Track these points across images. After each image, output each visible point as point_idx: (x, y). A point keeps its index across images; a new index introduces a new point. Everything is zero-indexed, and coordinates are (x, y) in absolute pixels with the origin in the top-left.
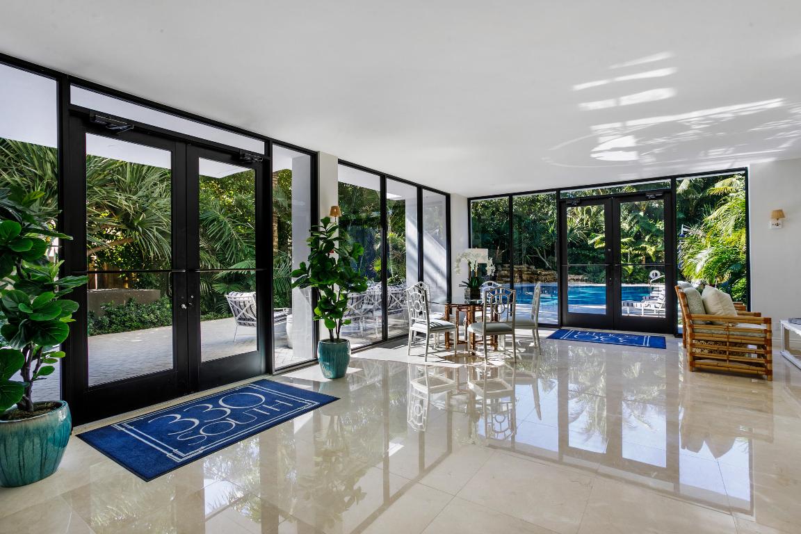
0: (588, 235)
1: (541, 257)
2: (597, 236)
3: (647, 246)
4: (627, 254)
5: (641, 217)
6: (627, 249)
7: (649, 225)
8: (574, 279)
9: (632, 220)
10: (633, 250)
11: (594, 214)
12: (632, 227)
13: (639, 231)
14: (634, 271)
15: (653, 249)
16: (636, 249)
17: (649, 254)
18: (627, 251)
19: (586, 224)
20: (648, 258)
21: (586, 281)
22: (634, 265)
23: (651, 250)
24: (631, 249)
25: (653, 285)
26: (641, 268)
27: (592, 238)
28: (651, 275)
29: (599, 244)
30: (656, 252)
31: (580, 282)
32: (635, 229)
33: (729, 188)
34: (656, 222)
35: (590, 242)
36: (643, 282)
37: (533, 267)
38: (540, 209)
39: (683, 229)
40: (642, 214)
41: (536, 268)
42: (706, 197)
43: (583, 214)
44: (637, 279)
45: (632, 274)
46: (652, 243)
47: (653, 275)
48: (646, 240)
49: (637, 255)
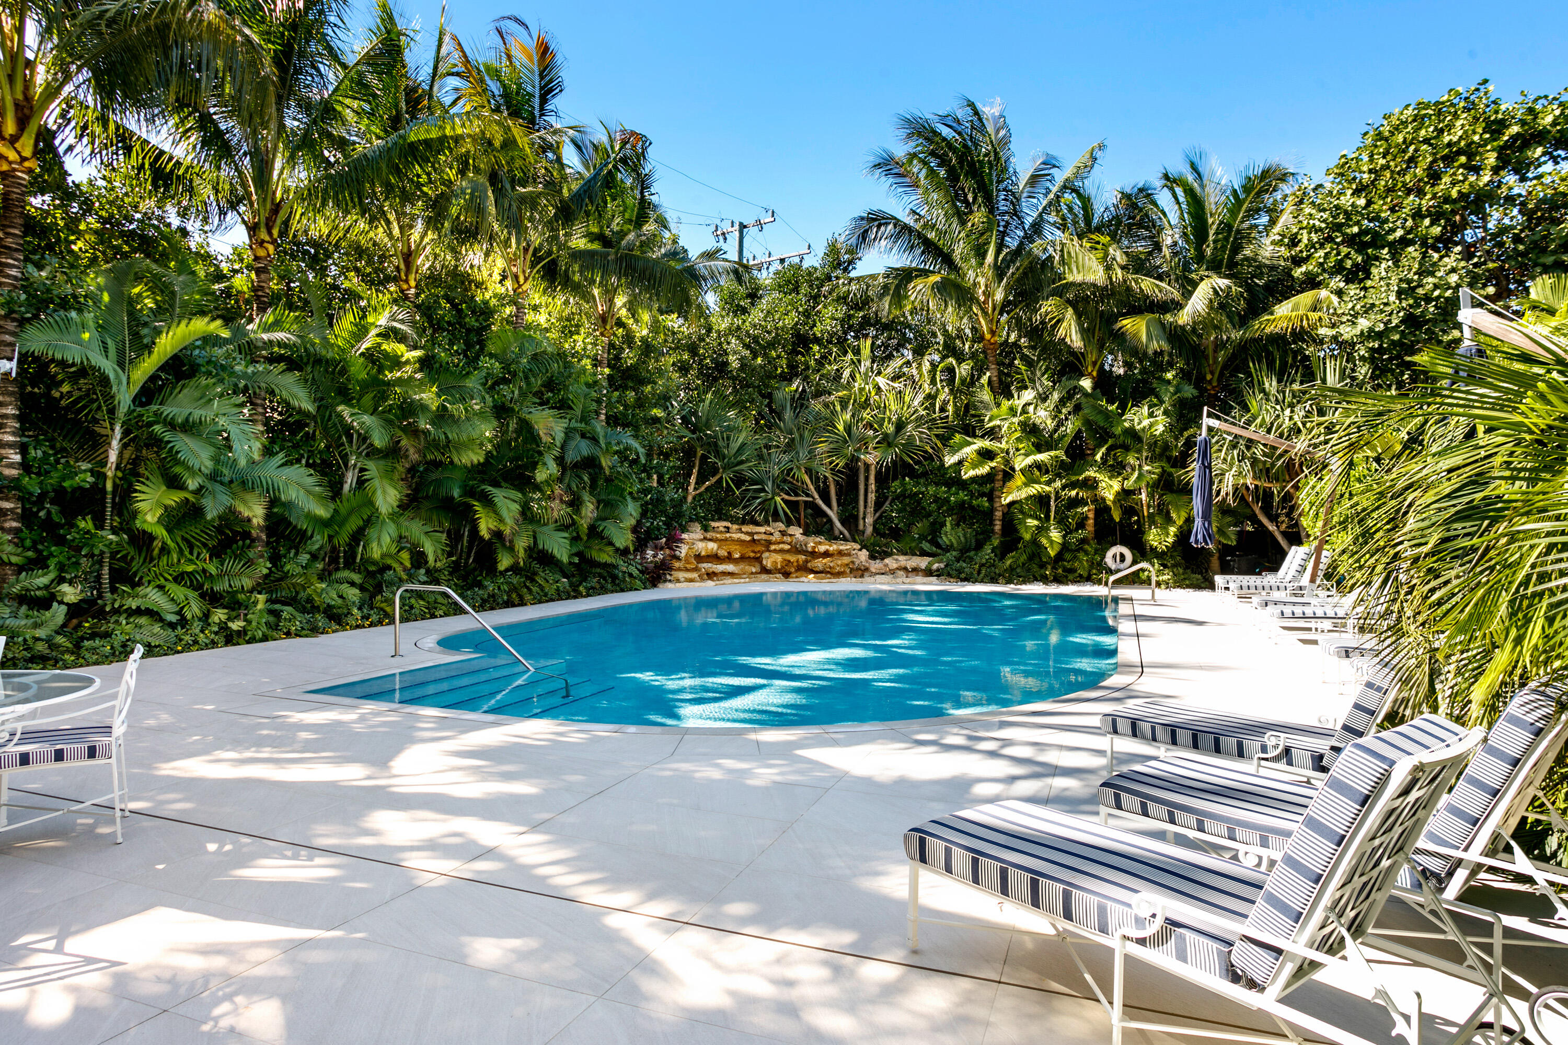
0: (945, 439)
1: (820, 502)
2: (969, 444)
3: (1099, 476)
4: (1048, 497)
5: (1086, 394)
6: (1048, 483)
7: (1107, 415)
8: (905, 569)
9: (1062, 402)
10: (1063, 488)
11: (963, 381)
12: (1060, 424)
13: (1078, 435)
14: (1065, 547)
15: (1116, 485)
16: (1073, 485)
17: (1103, 499)
18: (1047, 489)
19: (942, 410)
20: (1102, 510)
21: (939, 574)
22: (1067, 531)
23: (1109, 488)
24: (1058, 484)
25: (1116, 592)
26: (1084, 541)
27: (954, 451)
28: (1109, 560)
29: (974, 466)
30: (1125, 493)
31: (919, 579)
32: (1070, 427)
33: (1314, 316)
34: (1123, 408)
35: (950, 460)
36: (1088, 579)
37: (797, 531)
38: (820, 363)
39: (1207, 422)
40: (1086, 384)
41: (805, 533)
42: (1254, 340)
43: (933, 382)
44: (1072, 571)
45: (1059, 557)
46: (1117, 468)
47: (1114, 556)
48: (1098, 457)
49: (1076, 502)
